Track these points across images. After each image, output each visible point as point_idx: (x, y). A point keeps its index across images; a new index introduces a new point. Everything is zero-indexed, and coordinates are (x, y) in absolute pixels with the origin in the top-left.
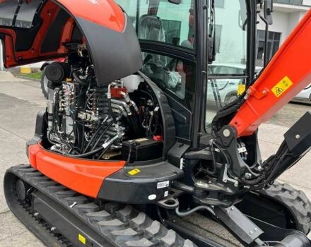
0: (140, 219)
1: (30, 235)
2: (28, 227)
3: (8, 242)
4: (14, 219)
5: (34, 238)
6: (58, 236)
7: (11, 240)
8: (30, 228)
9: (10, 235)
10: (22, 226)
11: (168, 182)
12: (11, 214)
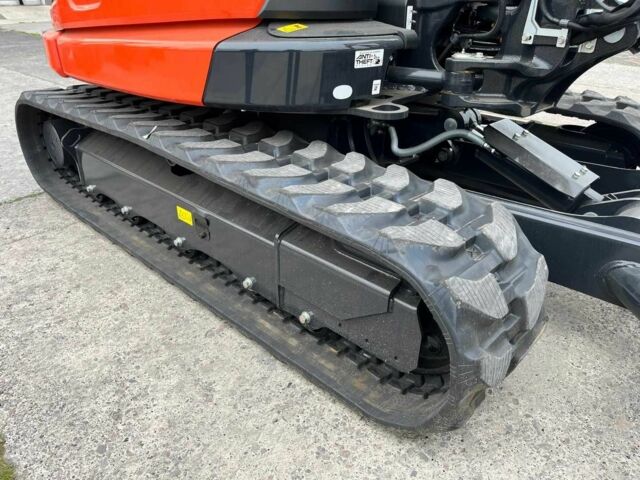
0: (316, 150)
1: (83, 228)
2: (76, 215)
3: (35, 243)
4: (52, 204)
5: (91, 233)
6: (139, 224)
7: (44, 238)
8: (81, 214)
9: (41, 230)
10: (67, 215)
11: (380, 54)
12: (45, 197)
